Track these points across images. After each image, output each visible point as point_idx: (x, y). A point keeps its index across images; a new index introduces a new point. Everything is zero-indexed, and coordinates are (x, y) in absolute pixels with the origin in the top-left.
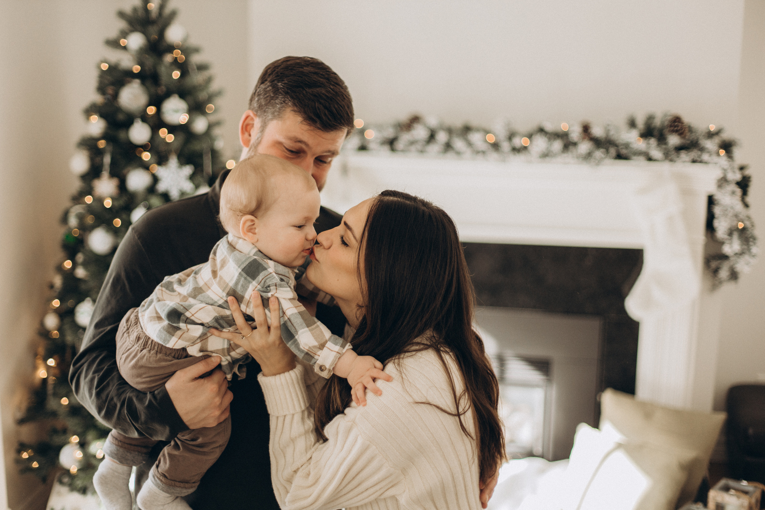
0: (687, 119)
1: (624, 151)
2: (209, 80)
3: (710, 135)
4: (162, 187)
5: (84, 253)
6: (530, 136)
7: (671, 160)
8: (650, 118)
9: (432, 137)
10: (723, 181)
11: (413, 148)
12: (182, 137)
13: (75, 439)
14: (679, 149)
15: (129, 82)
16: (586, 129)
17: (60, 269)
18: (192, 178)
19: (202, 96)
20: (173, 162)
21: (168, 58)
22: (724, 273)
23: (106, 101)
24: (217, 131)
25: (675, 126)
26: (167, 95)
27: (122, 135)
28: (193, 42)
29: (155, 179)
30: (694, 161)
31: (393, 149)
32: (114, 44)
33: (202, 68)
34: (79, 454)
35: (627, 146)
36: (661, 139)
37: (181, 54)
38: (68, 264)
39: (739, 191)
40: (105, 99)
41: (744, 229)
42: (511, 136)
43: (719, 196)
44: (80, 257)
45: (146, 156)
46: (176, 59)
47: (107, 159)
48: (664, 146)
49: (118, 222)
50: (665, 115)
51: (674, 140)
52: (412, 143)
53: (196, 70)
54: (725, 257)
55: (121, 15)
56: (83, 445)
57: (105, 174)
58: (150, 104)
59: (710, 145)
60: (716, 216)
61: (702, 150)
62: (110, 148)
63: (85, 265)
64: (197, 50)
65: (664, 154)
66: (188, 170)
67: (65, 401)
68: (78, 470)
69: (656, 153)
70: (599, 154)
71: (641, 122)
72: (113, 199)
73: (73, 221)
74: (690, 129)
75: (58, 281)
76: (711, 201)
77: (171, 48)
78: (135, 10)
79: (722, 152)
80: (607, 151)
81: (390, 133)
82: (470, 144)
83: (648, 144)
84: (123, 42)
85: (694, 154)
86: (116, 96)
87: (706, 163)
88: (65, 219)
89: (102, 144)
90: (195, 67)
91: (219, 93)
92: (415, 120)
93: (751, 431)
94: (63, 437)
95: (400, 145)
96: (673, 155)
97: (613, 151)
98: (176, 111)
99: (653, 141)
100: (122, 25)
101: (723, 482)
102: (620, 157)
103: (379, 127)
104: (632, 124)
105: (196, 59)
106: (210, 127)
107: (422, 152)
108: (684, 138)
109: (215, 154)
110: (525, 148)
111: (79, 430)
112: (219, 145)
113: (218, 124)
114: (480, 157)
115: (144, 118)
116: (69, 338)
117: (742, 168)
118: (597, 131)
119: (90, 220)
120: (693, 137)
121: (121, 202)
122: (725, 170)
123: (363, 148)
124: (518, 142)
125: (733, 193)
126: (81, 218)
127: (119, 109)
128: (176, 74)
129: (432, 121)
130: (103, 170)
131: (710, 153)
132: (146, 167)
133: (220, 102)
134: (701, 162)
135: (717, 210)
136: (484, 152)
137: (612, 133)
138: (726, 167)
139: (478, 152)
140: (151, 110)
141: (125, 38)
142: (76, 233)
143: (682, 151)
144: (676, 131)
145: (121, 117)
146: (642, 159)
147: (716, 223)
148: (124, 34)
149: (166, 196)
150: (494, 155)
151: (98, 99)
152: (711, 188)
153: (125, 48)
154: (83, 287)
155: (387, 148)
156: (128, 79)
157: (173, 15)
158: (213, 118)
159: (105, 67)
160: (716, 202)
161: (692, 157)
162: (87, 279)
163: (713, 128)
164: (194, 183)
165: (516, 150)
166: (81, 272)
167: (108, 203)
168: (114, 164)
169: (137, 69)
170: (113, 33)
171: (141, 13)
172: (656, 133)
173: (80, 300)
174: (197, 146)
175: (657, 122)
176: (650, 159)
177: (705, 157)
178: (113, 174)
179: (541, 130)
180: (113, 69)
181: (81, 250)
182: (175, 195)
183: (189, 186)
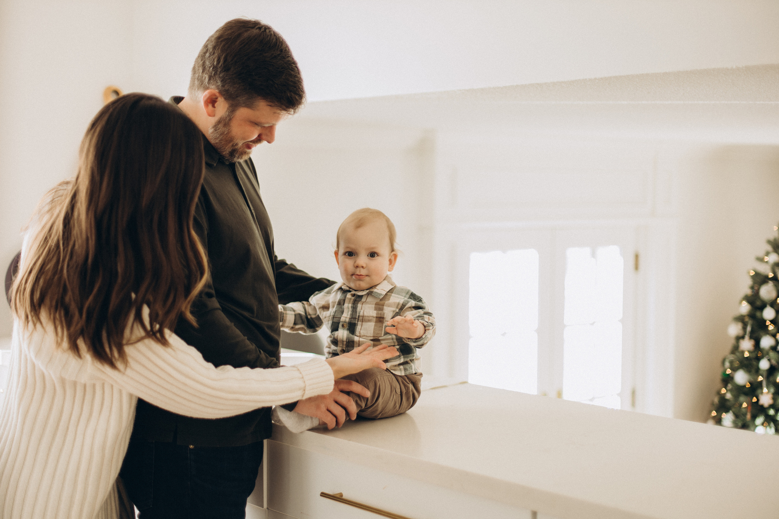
5: (732, 385)
15: (766, 283)
17: (719, 393)
23: (752, 294)
27: (758, 314)
32: (760, 260)
38: (723, 391)
40: (753, 292)
44: (730, 386)
45: (771, 327)
47: (749, 329)
55: (769, 242)
57: (747, 337)
62: (751, 322)
63: (731, 391)
72: (749, 352)
73: (727, 364)
75: (716, 400)
78: (775, 239)
84: (766, 259)
86: (759, 290)
88: (723, 363)
89: (747, 319)
100: (769, 248)
115: (773, 305)
119: (736, 364)
121: (755, 354)
126: (731, 362)
127: (759, 299)
130: (746, 335)
132: (771, 334)
141: (768, 256)
142: (729, 371)
145: (760, 303)
148: (767, 254)
151: (749, 292)
153: (767, 262)
154: (729, 404)
156: (766, 281)
159: (752, 273)
162: (731, 400)
166: (729, 396)
167: (747, 355)
168: (752, 332)
169: (771, 275)
170: (761, 254)
173: (726, 412)
178: (751, 338)
180: (758, 274)
181: (731, 382)
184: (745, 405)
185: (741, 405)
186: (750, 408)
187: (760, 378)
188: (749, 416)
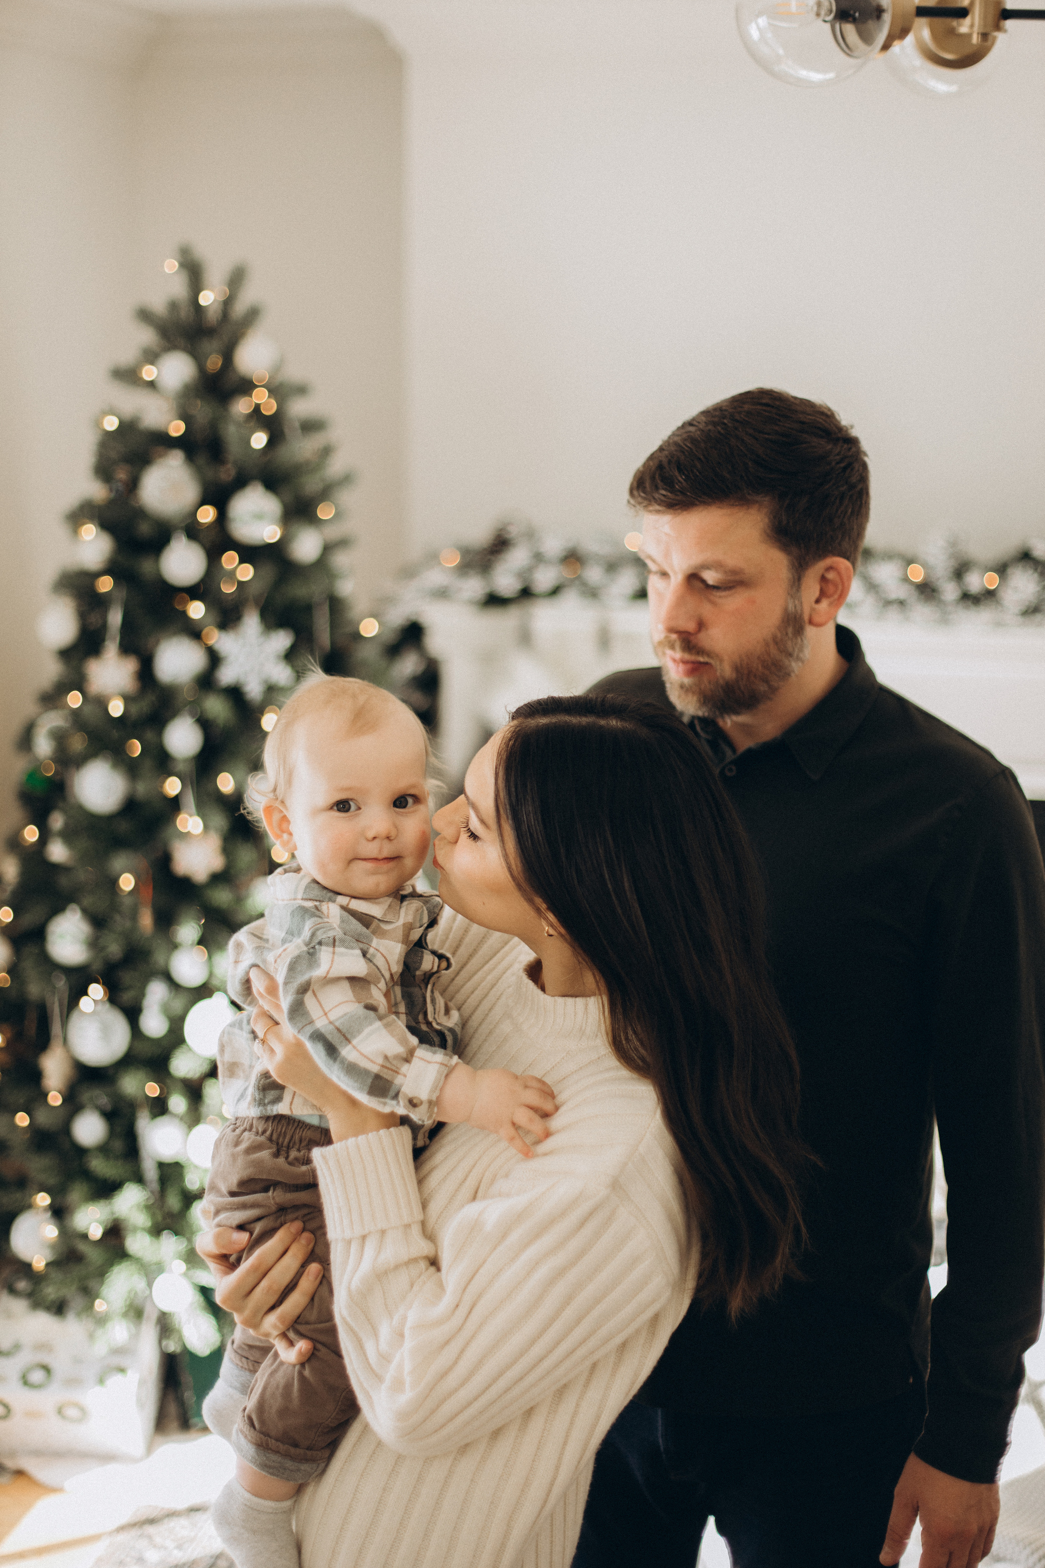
2: (326, 452)
4: (227, 676)
5: (65, 812)
6: (1002, 569)
12: (269, 572)
13: (43, 1199)
15: (160, 456)
17: (15, 844)
18: (290, 656)
19: (311, 485)
20: (252, 622)
21: (242, 407)
23: (112, 495)
24: (341, 560)
26: (240, 483)
27: (146, 566)
28: (293, 373)
29: (214, 659)
32: (128, 376)
33: (311, 426)
34: (51, 1231)
37: (269, 397)
38: (31, 834)
40: (111, 490)
42: (960, 572)
44: (57, 821)
45: (196, 610)
46: (257, 408)
47: (115, 618)
49: (136, 748)
53: (300, 431)
55: (145, 315)
56: (59, 1212)
57: (111, 649)
58: (204, 502)
62: (122, 594)
63: (68, 836)
64: (301, 390)
66: (282, 640)
67: (22, 1120)
68: (47, 1265)
72: (128, 699)
73: (43, 746)
75: (11, 870)
77: (246, 386)
78: (173, 306)
82: (872, 587)
84: (149, 373)
86: (133, 484)
88: (25, 740)
89: (105, 584)
90: (297, 425)
91: (347, 480)
94: (19, 1195)
98: (259, 517)
100: (147, 336)
105: (300, 408)
106: (328, 549)
109: (336, 605)
110: (989, 595)
111: (52, 1181)
112: (346, 588)
113: (343, 543)
114: (893, 613)
115: (193, 531)
116: (34, 990)
119: (78, 744)
121: (143, 707)
124: (975, 582)
126: (59, 738)
127: (141, 513)
128: (259, 440)
130: (107, 637)
132: (194, 632)
133: (347, 498)
136: (901, 603)
139: (888, 603)
140: (207, 515)
141: (152, 363)
142: (50, 769)
145: (144, 529)
148: (151, 357)
149: (235, 693)
150: (922, 611)
151: (96, 490)
153: (152, 385)
154: (64, 881)
156: (160, 449)
157: (253, 315)
158: (332, 533)
159: (111, 424)
162: (70, 864)
164: (293, 667)
165: (970, 599)
166: (58, 852)
167: (116, 709)
168: (128, 626)
169: (177, 428)
170: (127, 356)
171: (185, 313)
173: (57, 909)
174: (299, 591)
178: (126, 649)
179: (1025, 557)
180: (128, 428)
181: (61, 804)
182: (254, 690)
183: (282, 674)
184: (127, 882)
185: (113, 882)
186: (148, 894)
187: (173, 786)
188: (146, 920)
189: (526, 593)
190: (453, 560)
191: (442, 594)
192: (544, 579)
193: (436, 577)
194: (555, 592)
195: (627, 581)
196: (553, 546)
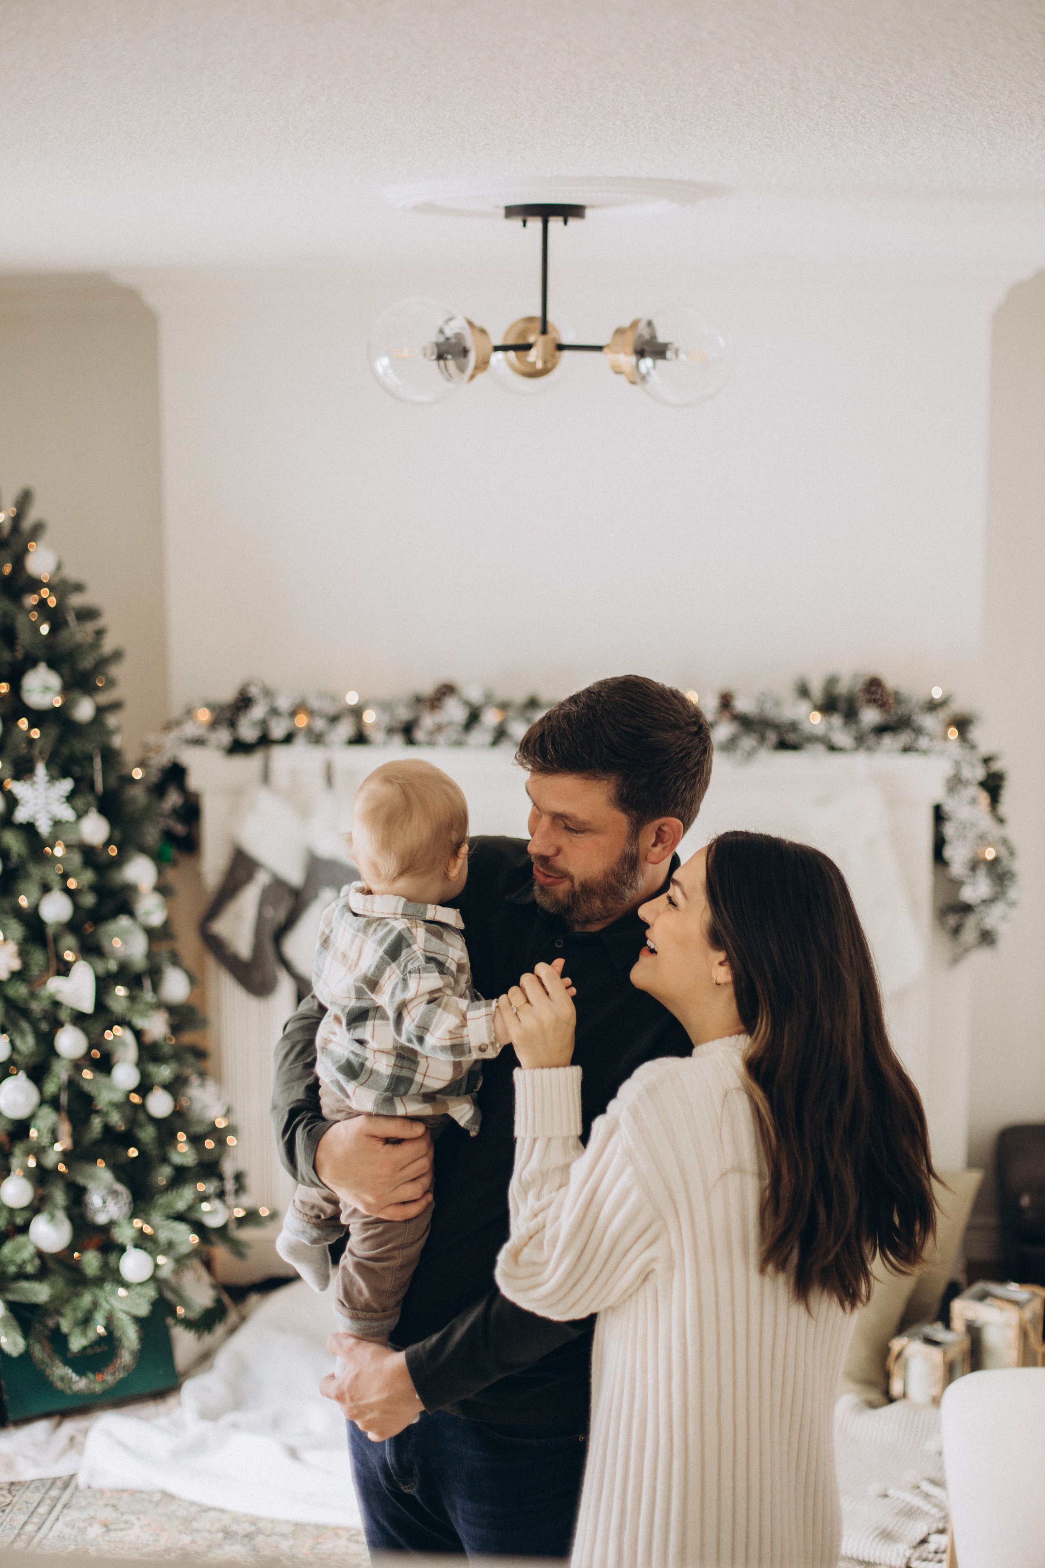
0: (892, 681)
1: (791, 737)
2: (100, 633)
3: (933, 706)
4: (21, 815)
7: (869, 749)
8: (832, 682)
9: (473, 718)
10: (955, 783)
11: (441, 738)
12: (54, 732)
14: (881, 730)
16: (726, 702)
18: (71, 799)
19: (87, 663)
20: (41, 770)
21: (31, 600)
22: (969, 934)
24: (112, 720)
25: (873, 693)
26: (30, 664)
28: (72, 573)
29: (12, 803)
30: (907, 749)
31: (410, 741)
33: (87, 614)
35: (794, 726)
36: (851, 714)
37: (52, 593)
39: (984, 798)
41: (996, 861)
43: (950, 806)
46: (43, 602)
48: (854, 727)
50: (856, 675)
51: (870, 716)
52: (439, 728)
53: (76, 619)
54: (966, 909)
59: (929, 722)
60: (947, 838)
61: (918, 731)
64: (78, 588)
65: (856, 738)
66: (67, 785)
69: (842, 738)
70: (748, 742)
71: (817, 689)
74: (898, 698)
76: (939, 815)
77: (35, 585)
79: (953, 733)
80: (762, 739)
81: (404, 714)
83: (829, 723)
85: (904, 738)
87: (925, 752)
90: (75, 614)
91: (117, 655)
92: (447, 690)
93: (1025, 1201)
95: (420, 735)
96: (871, 740)
97: (772, 737)
98: (44, 688)
99: (837, 720)
101: (979, 1287)
102: (783, 745)
103: (385, 706)
104: (804, 692)
105: (76, 600)
106: (101, 711)
107: (459, 744)
108: (887, 711)
109: (110, 757)
112: (117, 741)
113: (116, 706)
117: (987, 761)
118: (743, 705)
120: (902, 710)
122: (957, 764)
123: (360, 739)
125: (974, 801)
128: (45, 629)
129: (474, 694)
131: (932, 738)
133: (116, 670)
134: (916, 750)
135: (949, 830)
137: (768, 706)
138: (958, 758)
143: (885, 733)
144: (875, 701)
146: (820, 749)
147: (948, 852)
149: (29, 829)
152: (937, 793)
155: (398, 740)
157: (37, 530)
158: (104, 698)
160: (946, 817)
161: (902, 745)
163: (937, 694)
164: (74, 806)
172: (842, 705)
174: (79, 746)
175: (843, 688)
176: (832, 748)
177: (923, 742)
182: (44, 828)
183: (67, 813)
189: (265, 741)
190: (204, 715)
191: (198, 742)
192: (278, 730)
193: (190, 730)
194: (288, 739)
195: (345, 729)
196: (284, 703)
